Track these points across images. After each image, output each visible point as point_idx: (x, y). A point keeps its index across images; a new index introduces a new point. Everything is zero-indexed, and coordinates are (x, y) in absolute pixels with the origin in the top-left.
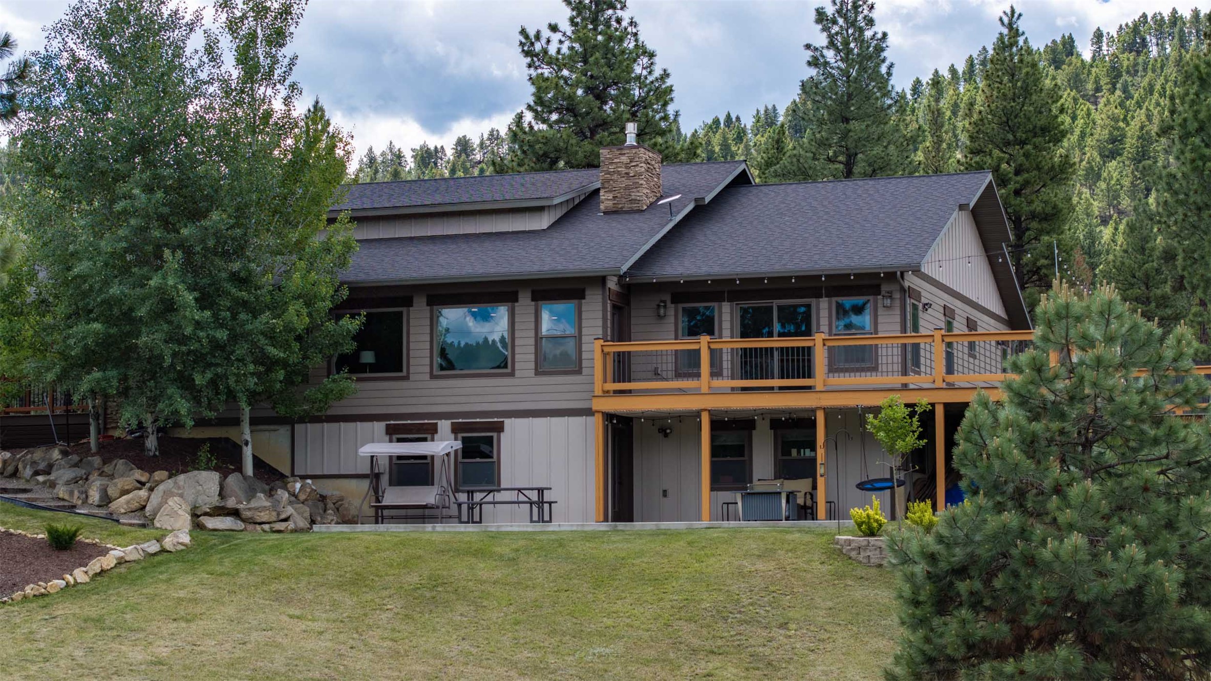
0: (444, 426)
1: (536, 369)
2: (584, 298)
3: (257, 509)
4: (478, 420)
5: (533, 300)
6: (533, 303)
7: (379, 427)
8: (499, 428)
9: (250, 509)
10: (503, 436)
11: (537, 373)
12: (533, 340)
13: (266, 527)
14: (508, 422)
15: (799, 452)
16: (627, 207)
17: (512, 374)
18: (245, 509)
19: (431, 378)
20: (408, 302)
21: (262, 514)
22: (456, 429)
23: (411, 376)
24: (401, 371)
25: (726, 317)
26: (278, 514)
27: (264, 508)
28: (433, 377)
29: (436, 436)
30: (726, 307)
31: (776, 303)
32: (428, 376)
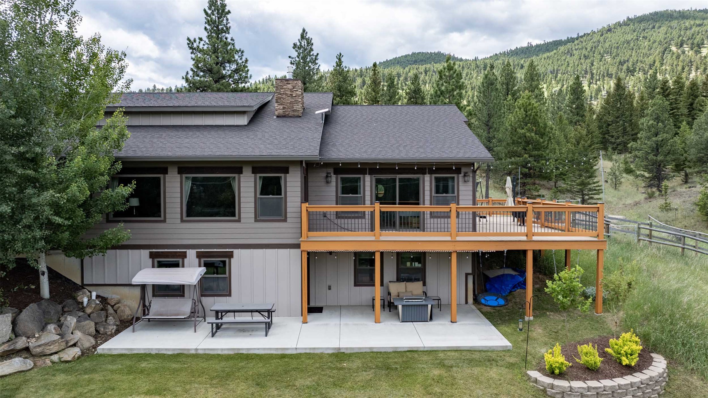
0: (191, 254)
1: (255, 217)
2: (288, 173)
3: (46, 344)
4: (215, 250)
5: (253, 173)
6: (253, 175)
7: (145, 253)
8: (230, 255)
9: (39, 346)
10: (232, 260)
11: (256, 220)
12: (253, 199)
13: (55, 358)
14: (236, 252)
15: (411, 264)
16: (291, 114)
17: (239, 221)
18: (35, 347)
19: (181, 222)
20: (165, 171)
21: (52, 347)
22: (199, 256)
23: (167, 220)
24: (160, 216)
25: (368, 184)
26: (67, 342)
27: (54, 342)
28: (182, 221)
29: (186, 260)
30: (368, 178)
31: (398, 176)
32: (179, 220)
